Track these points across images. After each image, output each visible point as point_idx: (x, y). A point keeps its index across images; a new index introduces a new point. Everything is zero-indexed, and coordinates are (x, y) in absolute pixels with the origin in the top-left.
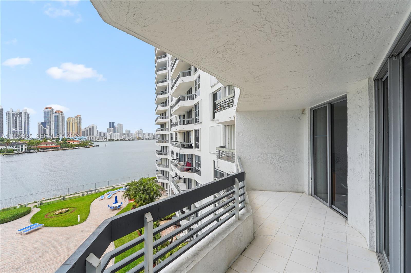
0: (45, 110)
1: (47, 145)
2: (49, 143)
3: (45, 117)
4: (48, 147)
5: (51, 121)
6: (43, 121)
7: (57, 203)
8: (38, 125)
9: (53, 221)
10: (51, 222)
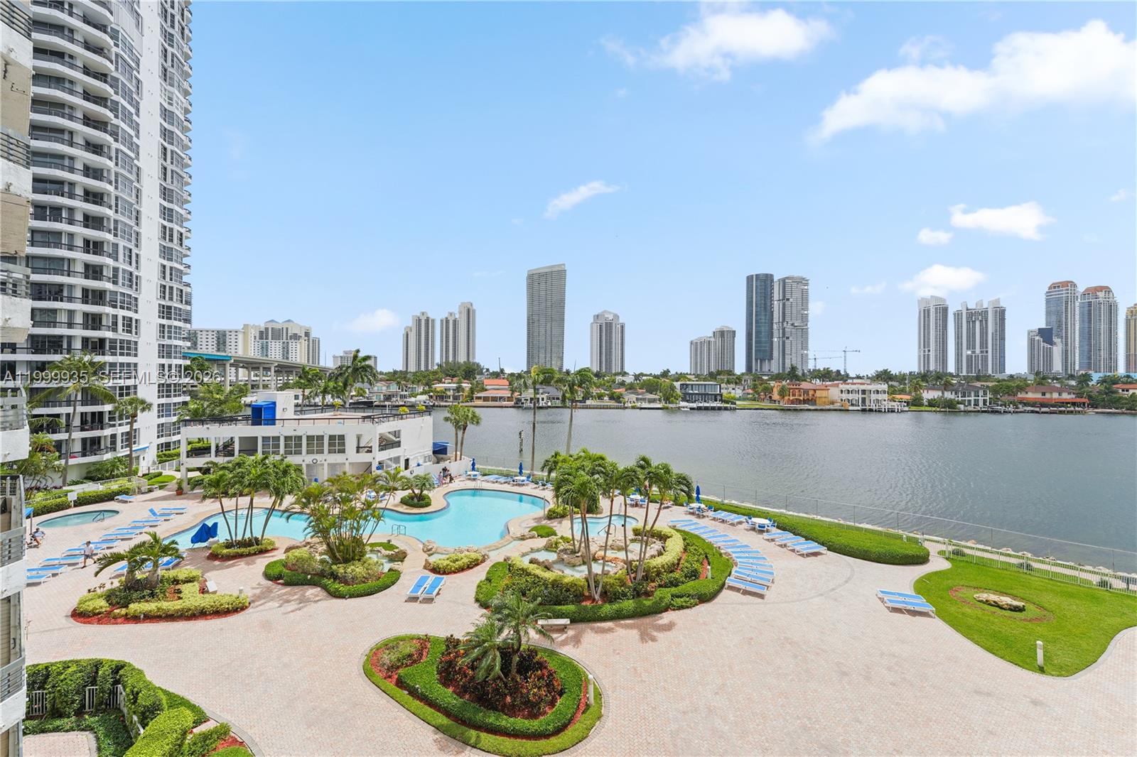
0: (1050, 292)
1: (1044, 394)
2: (1053, 390)
3: (1048, 313)
4: (1046, 401)
5: (1066, 324)
6: (1044, 326)
7: (999, 571)
8: (1028, 337)
9: (963, 614)
10: (958, 613)
